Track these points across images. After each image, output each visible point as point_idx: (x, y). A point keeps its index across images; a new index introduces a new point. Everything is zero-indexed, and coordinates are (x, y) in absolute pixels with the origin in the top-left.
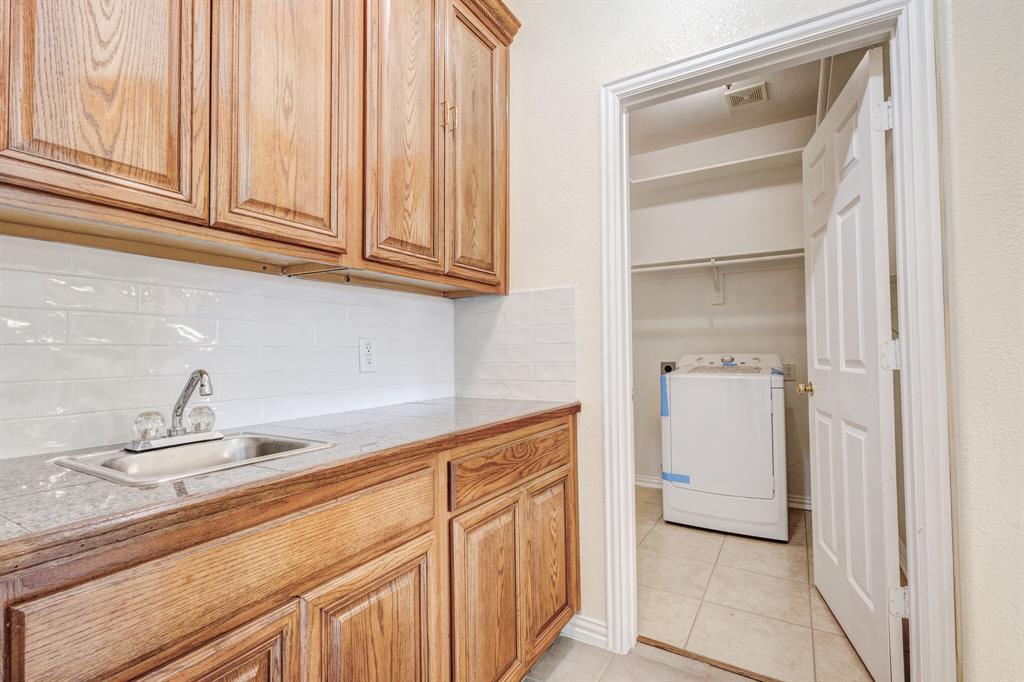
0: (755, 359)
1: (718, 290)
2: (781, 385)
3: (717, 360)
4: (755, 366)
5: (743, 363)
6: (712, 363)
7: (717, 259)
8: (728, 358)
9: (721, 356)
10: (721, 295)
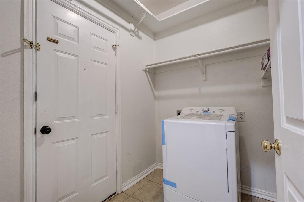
0: (220, 110)
1: (203, 73)
2: (233, 129)
3: (200, 110)
4: (220, 113)
5: (214, 112)
6: (197, 112)
7: (199, 55)
8: (206, 109)
9: (202, 108)
10: (205, 75)
